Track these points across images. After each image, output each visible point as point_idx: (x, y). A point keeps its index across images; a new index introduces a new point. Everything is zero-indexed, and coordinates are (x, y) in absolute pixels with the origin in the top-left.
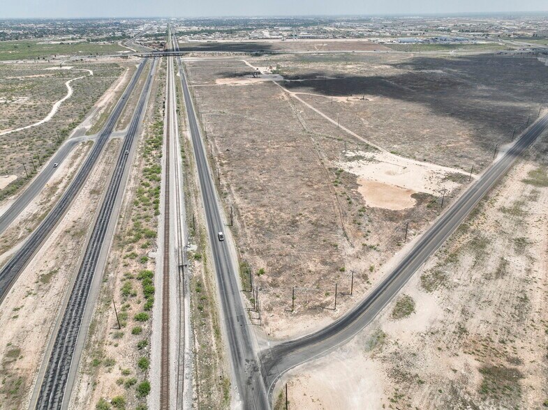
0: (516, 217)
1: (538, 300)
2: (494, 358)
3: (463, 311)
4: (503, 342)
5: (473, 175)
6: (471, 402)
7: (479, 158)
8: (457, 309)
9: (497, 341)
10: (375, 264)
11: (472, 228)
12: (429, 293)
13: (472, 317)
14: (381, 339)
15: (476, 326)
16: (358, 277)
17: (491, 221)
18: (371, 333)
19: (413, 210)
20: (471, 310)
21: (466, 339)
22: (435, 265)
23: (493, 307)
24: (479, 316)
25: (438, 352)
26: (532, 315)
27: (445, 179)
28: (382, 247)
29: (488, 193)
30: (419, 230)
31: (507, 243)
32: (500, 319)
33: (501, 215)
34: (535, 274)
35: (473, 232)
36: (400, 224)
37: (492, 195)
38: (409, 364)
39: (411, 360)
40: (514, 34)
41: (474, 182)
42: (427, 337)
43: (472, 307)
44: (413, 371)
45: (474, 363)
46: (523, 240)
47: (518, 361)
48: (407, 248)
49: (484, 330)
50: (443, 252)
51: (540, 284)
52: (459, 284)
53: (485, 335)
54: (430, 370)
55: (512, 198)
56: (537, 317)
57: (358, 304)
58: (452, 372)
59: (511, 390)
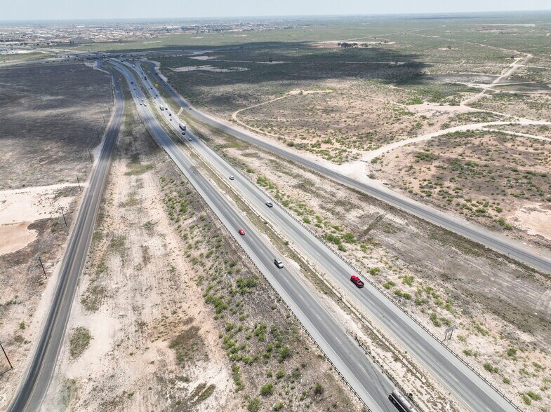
0: (135, 207)
1: (181, 265)
2: (175, 330)
3: (134, 310)
4: (175, 313)
5: (81, 184)
6: (177, 377)
7: (79, 167)
8: (128, 310)
9: (170, 315)
10: (24, 318)
11: (105, 232)
12: (97, 311)
13: (143, 308)
14: (73, 388)
15: (150, 315)
16: (10, 344)
17: (117, 219)
18: (57, 391)
19: (38, 241)
20: (139, 304)
21: (148, 330)
22: (89, 282)
23: (154, 290)
24: (148, 304)
25: (131, 358)
26: (183, 278)
27: (56, 197)
28: (22, 296)
29: (103, 195)
30: (55, 258)
31: (139, 232)
32: (164, 296)
33: (123, 210)
34: (170, 246)
35: (107, 236)
36: (31, 262)
37: (107, 196)
38: (112, 389)
39: (112, 383)
40: (52, 42)
41: (85, 190)
42: (116, 352)
43: (139, 300)
44: (119, 392)
45: (163, 344)
46: (149, 223)
47: (191, 320)
48: (52, 282)
49: (157, 314)
50: (90, 268)
51: (177, 252)
52: (118, 288)
53: (160, 317)
54: (133, 378)
55: (125, 192)
56: (186, 278)
57: (26, 373)
58: (151, 366)
59: (197, 344)
